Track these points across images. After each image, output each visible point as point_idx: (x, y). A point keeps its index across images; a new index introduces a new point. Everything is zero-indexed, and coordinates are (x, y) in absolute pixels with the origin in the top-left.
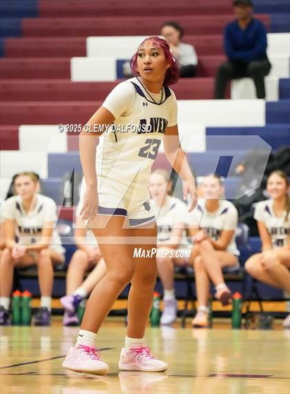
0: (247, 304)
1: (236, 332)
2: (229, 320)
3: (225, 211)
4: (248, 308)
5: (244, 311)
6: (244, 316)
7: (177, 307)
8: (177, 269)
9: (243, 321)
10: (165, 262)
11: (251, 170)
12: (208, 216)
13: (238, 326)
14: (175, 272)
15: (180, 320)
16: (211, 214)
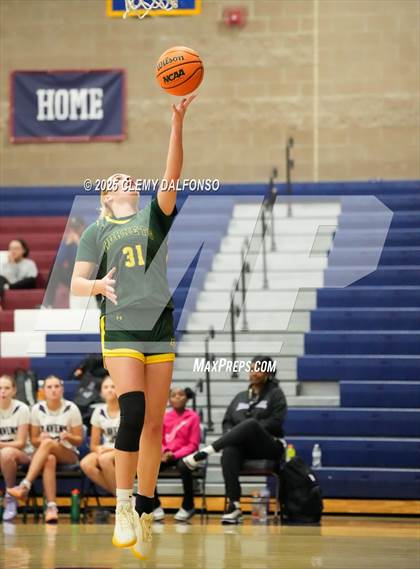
0: (85, 499)
1: (75, 526)
2: (68, 516)
3: (68, 408)
4: (86, 503)
5: (82, 506)
6: (82, 511)
7: (17, 504)
8: (20, 467)
9: (82, 516)
10: (9, 461)
11: (88, 374)
12: (51, 415)
13: (76, 521)
14: (18, 470)
15: (21, 516)
16: (53, 413)
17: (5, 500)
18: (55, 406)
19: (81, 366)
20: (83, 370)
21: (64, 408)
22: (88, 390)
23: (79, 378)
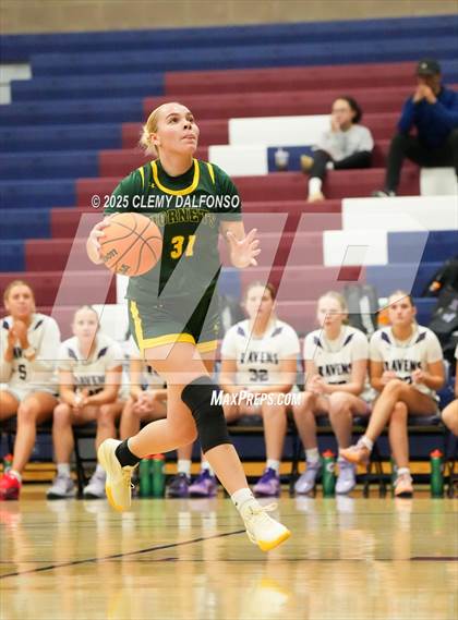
0: (451, 464)
1: (437, 502)
2: (428, 487)
3: (422, 337)
4: (451, 469)
5: (447, 474)
6: (446, 480)
7: (355, 470)
8: (356, 419)
9: (446, 487)
10: (341, 411)
11: (449, 287)
12: (398, 346)
13: (438, 494)
14: (354, 424)
15: (361, 487)
16: (400, 343)
17: (338, 465)
18: (404, 333)
19: (439, 278)
20: (442, 283)
21: (416, 337)
22: (450, 312)
23: (436, 294)
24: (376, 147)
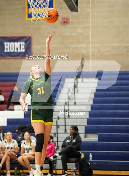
0: (19, 170)
3: (14, 142)
4: (19, 171)
5: (18, 172)
6: (18, 174)
11: (20, 131)
12: (8, 144)
16: (9, 143)
18: (10, 141)
19: (18, 129)
20: (18, 130)
21: (12, 142)
22: (20, 136)
23: (17, 132)
24: (5, 100)
